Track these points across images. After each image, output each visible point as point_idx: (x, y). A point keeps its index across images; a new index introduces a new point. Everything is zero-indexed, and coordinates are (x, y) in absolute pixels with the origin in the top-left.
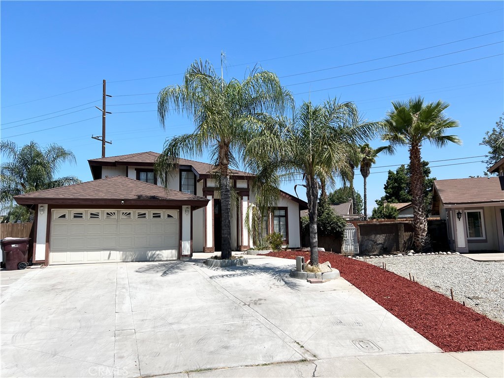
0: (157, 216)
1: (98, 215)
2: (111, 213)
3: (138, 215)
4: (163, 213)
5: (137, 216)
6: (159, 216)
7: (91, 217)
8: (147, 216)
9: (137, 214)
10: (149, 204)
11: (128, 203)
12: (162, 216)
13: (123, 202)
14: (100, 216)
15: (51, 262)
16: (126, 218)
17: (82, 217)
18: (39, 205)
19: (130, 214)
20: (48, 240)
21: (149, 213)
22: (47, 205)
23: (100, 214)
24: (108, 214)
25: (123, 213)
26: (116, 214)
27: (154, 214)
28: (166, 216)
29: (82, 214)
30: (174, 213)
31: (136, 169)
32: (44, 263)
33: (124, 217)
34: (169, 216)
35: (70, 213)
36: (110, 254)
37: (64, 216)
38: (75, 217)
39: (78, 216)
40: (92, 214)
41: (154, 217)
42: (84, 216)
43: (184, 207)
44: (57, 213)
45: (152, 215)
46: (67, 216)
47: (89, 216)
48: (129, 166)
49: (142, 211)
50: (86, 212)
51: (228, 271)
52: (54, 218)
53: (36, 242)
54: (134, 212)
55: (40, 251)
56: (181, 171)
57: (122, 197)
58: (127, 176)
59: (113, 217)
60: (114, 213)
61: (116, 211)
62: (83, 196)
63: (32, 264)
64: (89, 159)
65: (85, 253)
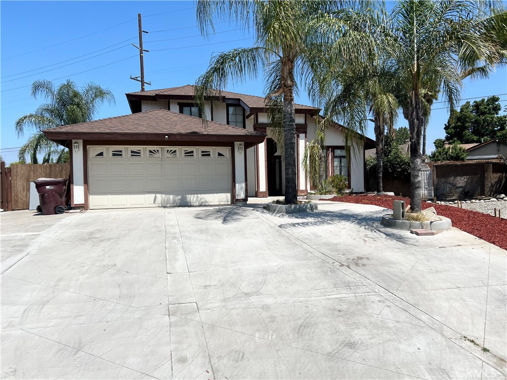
0: (206, 154)
1: (140, 153)
2: (154, 151)
3: (185, 153)
4: (213, 150)
5: (183, 155)
6: (209, 155)
7: (132, 155)
8: (195, 154)
9: (183, 153)
10: (197, 140)
11: (172, 139)
12: (211, 155)
13: (167, 137)
14: (142, 154)
15: (91, 206)
16: (171, 156)
17: (121, 155)
18: (74, 141)
19: (175, 151)
20: (86, 181)
21: (197, 150)
22: (82, 140)
23: (142, 152)
24: (150, 151)
25: (168, 151)
26: (160, 151)
27: (202, 152)
28: (217, 154)
29: (121, 151)
30: (226, 151)
31: (179, 104)
32: (83, 207)
33: (169, 155)
34: (220, 155)
35: (108, 150)
36: (155, 197)
37: (101, 154)
38: (114, 155)
39: (117, 154)
40: (132, 152)
41: (203, 155)
42: (123, 153)
43: (237, 144)
44: (94, 150)
45: (200, 154)
46: (104, 154)
47: (130, 154)
48: (170, 100)
49: (189, 149)
50: (127, 149)
51: (297, 218)
52: (91, 156)
53: (73, 184)
54: (181, 150)
55: (78, 194)
56: (228, 106)
57: (166, 131)
58: (169, 109)
59: (157, 155)
60: (158, 151)
61: (160, 149)
62: (121, 130)
63: (71, 209)
64: (127, 93)
65: (128, 196)
